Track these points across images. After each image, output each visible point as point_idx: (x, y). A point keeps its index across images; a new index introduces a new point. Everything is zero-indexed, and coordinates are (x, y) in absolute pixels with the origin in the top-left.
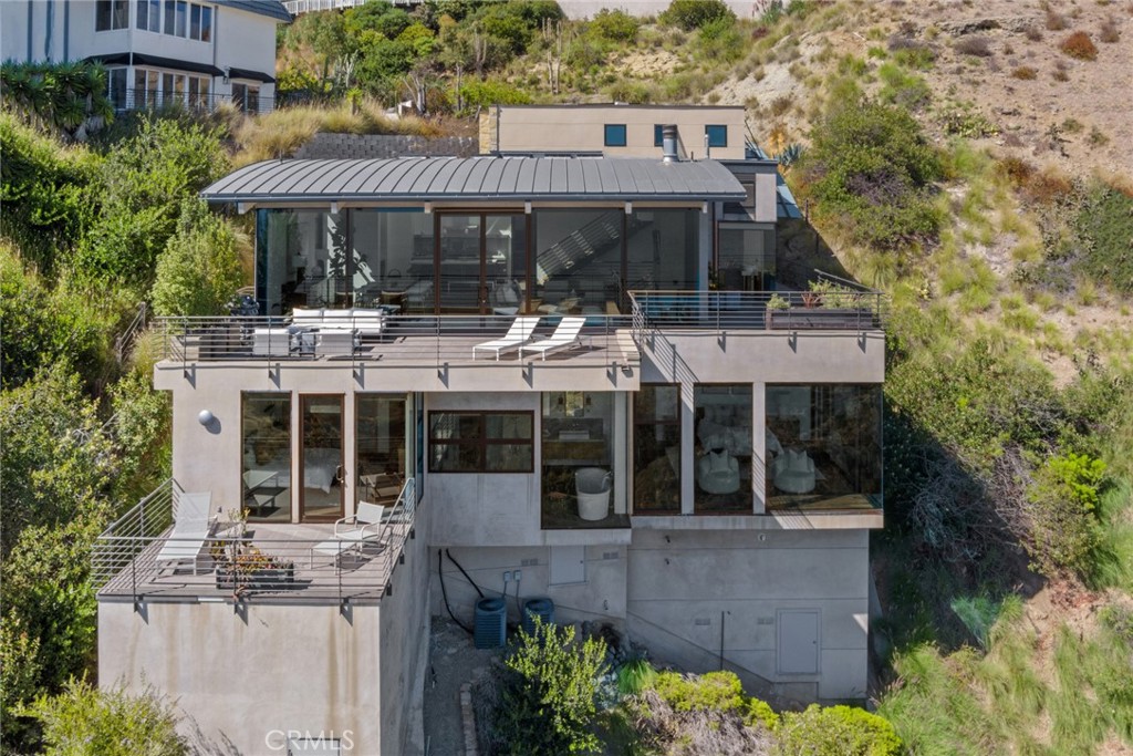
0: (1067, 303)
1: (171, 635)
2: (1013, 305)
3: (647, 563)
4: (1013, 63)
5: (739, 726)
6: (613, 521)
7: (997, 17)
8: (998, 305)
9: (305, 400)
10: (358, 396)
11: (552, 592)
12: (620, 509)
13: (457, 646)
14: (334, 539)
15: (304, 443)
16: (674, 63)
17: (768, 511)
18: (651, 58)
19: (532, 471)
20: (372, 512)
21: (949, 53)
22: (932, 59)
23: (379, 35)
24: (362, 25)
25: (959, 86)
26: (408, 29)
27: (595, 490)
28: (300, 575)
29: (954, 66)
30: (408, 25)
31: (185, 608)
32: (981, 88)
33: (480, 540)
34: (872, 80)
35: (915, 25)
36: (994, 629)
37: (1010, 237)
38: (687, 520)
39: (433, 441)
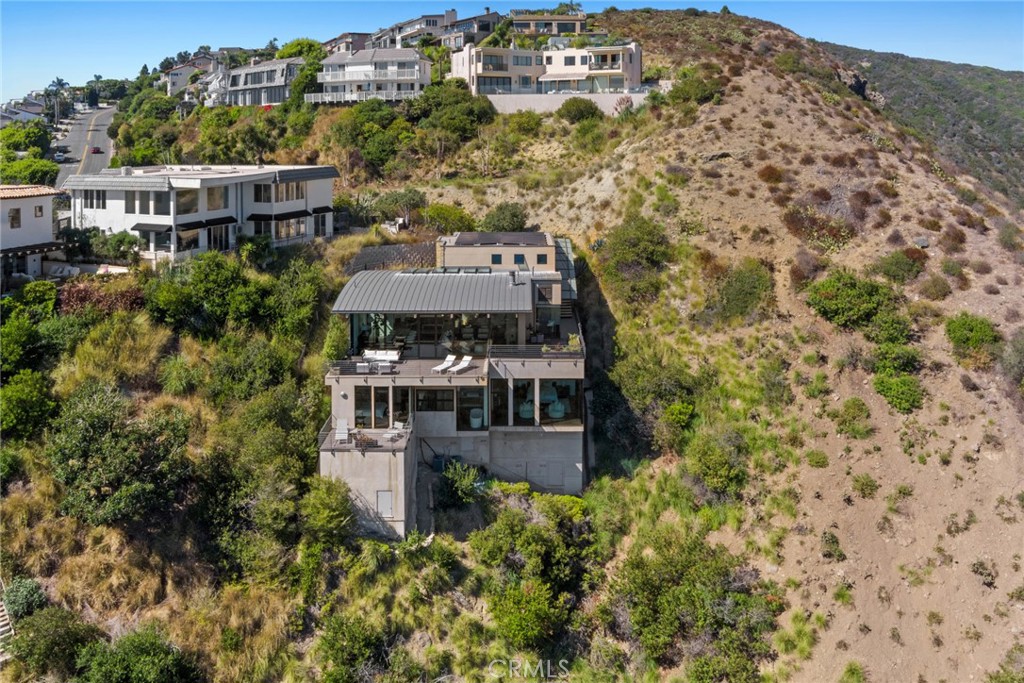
0: (708, 331)
1: (342, 461)
2: (683, 332)
3: (498, 444)
4: (731, 184)
5: (527, 500)
6: (483, 428)
7: (730, 151)
8: (677, 332)
9: (376, 388)
10: (394, 387)
11: (462, 454)
12: (486, 424)
13: (427, 472)
14: (389, 433)
15: (376, 401)
16: (561, 151)
17: (541, 424)
18: (547, 146)
19: (453, 410)
20: (400, 425)
21: (698, 175)
22: (687, 180)
23: (376, 126)
24: (365, 119)
25: (697, 200)
26: (394, 122)
27: (477, 417)
28: (379, 444)
29: (698, 185)
30: (395, 118)
31: (346, 453)
32: (707, 202)
33: (435, 434)
34: (652, 194)
35: (685, 153)
36: (635, 471)
37: (693, 295)
38: (511, 428)
39: (418, 400)
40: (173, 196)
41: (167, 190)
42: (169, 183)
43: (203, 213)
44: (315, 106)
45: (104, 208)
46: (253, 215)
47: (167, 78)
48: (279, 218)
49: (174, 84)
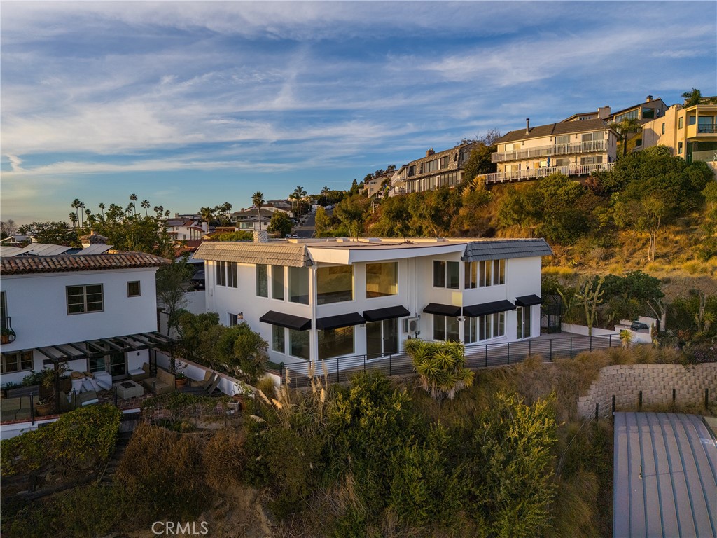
40: (312, 273)
41: (302, 265)
42: (307, 255)
43: (359, 303)
44: (489, 186)
45: (235, 286)
46: (431, 305)
47: (367, 187)
48: (470, 312)
49: (372, 190)
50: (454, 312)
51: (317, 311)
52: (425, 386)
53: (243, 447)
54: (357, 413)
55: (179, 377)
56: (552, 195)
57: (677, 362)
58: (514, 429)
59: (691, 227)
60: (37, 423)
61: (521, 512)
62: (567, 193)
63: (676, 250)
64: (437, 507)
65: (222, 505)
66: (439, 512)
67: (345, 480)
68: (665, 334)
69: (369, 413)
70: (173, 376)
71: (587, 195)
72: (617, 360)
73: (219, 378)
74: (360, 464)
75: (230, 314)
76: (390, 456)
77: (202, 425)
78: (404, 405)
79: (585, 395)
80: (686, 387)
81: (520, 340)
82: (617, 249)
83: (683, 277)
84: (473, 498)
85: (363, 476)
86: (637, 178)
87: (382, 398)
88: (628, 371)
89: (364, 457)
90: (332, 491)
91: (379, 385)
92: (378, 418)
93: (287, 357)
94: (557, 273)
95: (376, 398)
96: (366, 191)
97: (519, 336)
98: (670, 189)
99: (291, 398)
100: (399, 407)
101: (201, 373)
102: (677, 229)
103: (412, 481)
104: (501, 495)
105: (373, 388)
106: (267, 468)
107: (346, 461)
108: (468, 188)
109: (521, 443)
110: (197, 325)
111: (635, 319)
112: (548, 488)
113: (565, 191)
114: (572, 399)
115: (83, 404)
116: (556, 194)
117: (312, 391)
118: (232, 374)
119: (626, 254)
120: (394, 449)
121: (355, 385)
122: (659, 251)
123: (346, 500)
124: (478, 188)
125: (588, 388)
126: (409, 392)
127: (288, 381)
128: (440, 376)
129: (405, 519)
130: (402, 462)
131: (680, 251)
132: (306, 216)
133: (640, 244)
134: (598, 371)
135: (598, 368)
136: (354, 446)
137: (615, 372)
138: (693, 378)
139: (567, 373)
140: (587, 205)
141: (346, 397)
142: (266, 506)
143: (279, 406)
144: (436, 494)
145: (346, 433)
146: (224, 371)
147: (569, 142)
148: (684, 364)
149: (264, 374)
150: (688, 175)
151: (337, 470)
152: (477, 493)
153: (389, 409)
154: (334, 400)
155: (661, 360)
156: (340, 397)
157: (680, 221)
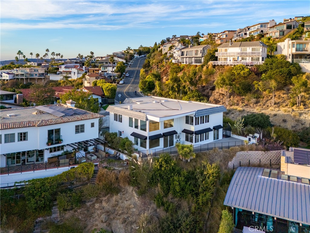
30: (250, 74)
40: (148, 123)
41: (145, 120)
42: (146, 117)
43: (162, 130)
44: (214, 66)
45: (121, 122)
46: (185, 129)
47: (162, 47)
48: (197, 133)
49: (164, 50)
50: (192, 133)
51: (149, 134)
52: (181, 158)
53: (129, 175)
54: (161, 166)
55: (107, 153)
56: (239, 74)
57: (262, 150)
58: (206, 171)
59: (290, 91)
60: (70, 167)
61: (205, 195)
62: (244, 73)
63: (283, 101)
64: (183, 193)
65: (124, 191)
66: (184, 194)
67: (158, 185)
68: (262, 140)
69: (165, 166)
70: (105, 153)
71: (252, 75)
72: (243, 149)
73: (120, 154)
74: (162, 181)
75: (119, 131)
76: (170, 178)
77: (117, 168)
78: (175, 164)
79: (231, 161)
80: (265, 158)
81: (215, 140)
82: (262, 99)
83: (281, 114)
84: (193, 191)
85: (162, 184)
86: (271, 69)
87: (168, 162)
88: (246, 153)
89: (163, 179)
90: (154, 188)
91: (167, 158)
92: (167, 167)
93: (138, 147)
94: (236, 109)
95: (166, 162)
96: (162, 50)
97: (214, 139)
98: (283, 75)
99: (142, 161)
100: (173, 165)
101: (112, 152)
102: (284, 92)
103: (176, 185)
104: (200, 190)
105: (166, 159)
106: (136, 181)
107: (158, 179)
108: (206, 66)
109: (207, 176)
110: (112, 137)
111: (253, 134)
112: (213, 188)
113: (243, 73)
114: (227, 162)
115: (82, 161)
116: (240, 73)
117: (147, 159)
118: (123, 153)
119: (264, 101)
120: (171, 177)
121: (161, 158)
122: (276, 101)
123: (158, 191)
124: (210, 67)
125: (232, 159)
126: (176, 160)
127: (141, 156)
128: (186, 155)
129: (174, 196)
130: (174, 180)
131: (284, 102)
132: (131, 61)
133: (270, 98)
134: (236, 153)
135: (236, 152)
136: (160, 175)
137: (242, 153)
138: (267, 156)
139: (226, 154)
140: (252, 79)
141: (158, 161)
142: (136, 192)
143: (139, 163)
144: (183, 189)
145: (158, 172)
146: (120, 151)
147: (246, 51)
148: (264, 151)
149: (133, 153)
150: (290, 69)
151: (155, 182)
152: (194, 189)
153: (170, 165)
154: (154, 162)
155: (257, 150)
156: (156, 161)
157: (285, 89)
